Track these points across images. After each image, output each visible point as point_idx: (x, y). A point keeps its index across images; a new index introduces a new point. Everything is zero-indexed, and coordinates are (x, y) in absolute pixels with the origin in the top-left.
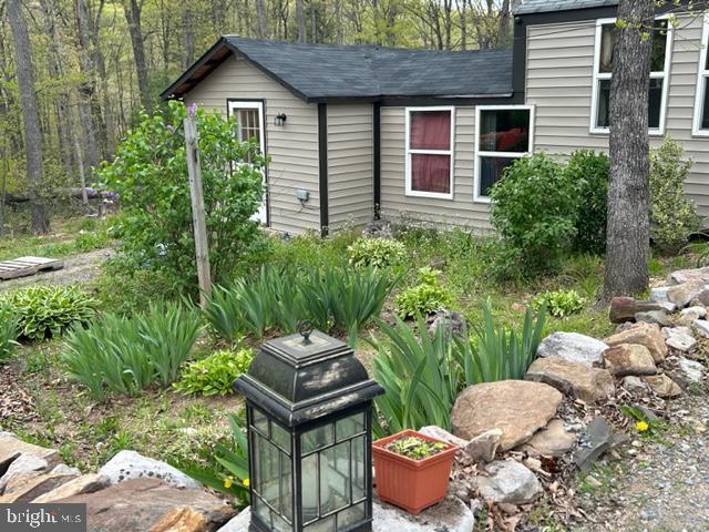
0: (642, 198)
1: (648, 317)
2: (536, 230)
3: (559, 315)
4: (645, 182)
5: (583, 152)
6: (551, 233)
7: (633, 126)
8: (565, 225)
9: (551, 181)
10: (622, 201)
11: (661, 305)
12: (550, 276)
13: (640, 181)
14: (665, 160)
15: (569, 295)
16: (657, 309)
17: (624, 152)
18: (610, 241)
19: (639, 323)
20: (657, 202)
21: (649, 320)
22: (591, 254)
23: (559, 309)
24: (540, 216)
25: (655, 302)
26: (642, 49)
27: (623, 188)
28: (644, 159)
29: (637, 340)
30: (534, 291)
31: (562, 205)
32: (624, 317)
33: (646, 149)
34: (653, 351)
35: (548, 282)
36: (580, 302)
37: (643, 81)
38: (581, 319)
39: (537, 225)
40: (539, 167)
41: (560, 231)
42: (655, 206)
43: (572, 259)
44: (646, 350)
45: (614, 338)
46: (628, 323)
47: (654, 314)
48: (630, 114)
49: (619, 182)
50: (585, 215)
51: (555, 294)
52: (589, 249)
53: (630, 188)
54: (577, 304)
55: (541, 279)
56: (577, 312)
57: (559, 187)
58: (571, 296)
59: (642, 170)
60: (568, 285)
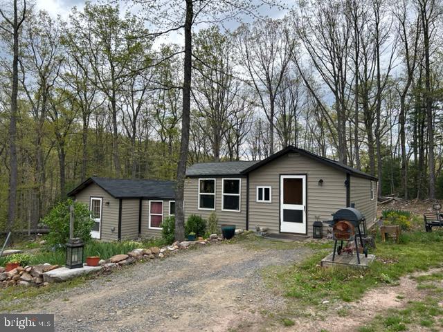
14: (212, 218)
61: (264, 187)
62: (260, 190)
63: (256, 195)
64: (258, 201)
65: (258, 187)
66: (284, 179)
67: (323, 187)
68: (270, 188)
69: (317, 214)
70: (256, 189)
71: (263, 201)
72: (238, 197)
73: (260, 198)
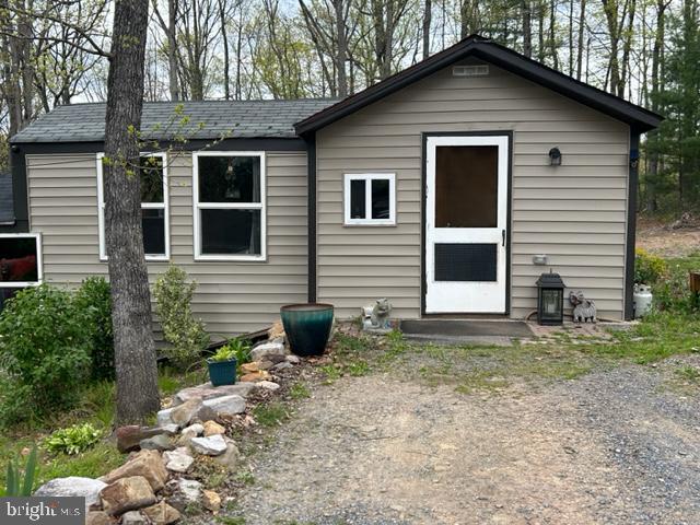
0: (145, 324)
1: (151, 444)
2: (48, 364)
3: (74, 453)
4: (147, 308)
5: (93, 279)
6: (63, 365)
7: (130, 256)
8: (79, 356)
9: (60, 310)
10: (128, 328)
11: (164, 428)
12: (66, 411)
13: (142, 308)
14: (171, 284)
15: (84, 430)
16: (160, 432)
17: (124, 281)
18: (119, 368)
19: (141, 452)
20: (169, 323)
21: (152, 446)
22: (109, 381)
23: (73, 447)
24: (50, 348)
25: (158, 426)
26: (131, 185)
27: (126, 315)
28: (144, 286)
29: (136, 471)
30: (50, 430)
31: (74, 335)
32: (130, 446)
33: (145, 276)
34: (151, 480)
35: (64, 417)
36: (95, 434)
37: (135, 213)
38: (96, 454)
39: (47, 358)
40: (44, 297)
41: (73, 363)
42: (167, 327)
43: (91, 390)
44: (144, 481)
45: (114, 473)
46: (132, 453)
47: (157, 439)
48: (126, 244)
49: (123, 309)
50: (100, 342)
51: (68, 431)
52: (108, 376)
53: (132, 315)
54: (92, 437)
55: (57, 416)
56: (92, 446)
57: (69, 317)
58: (86, 429)
59: (144, 296)
60: (84, 417)
61: (369, 178)
62: (358, 187)
63: (342, 203)
64: (348, 220)
65: (349, 178)
66: (439, 149)
67: (560, 172)
68: (391, 177)
69: (541, 252)
70: (342, 182)
71: (369, 220)
72: (258, 212)
73: (358, 211)
